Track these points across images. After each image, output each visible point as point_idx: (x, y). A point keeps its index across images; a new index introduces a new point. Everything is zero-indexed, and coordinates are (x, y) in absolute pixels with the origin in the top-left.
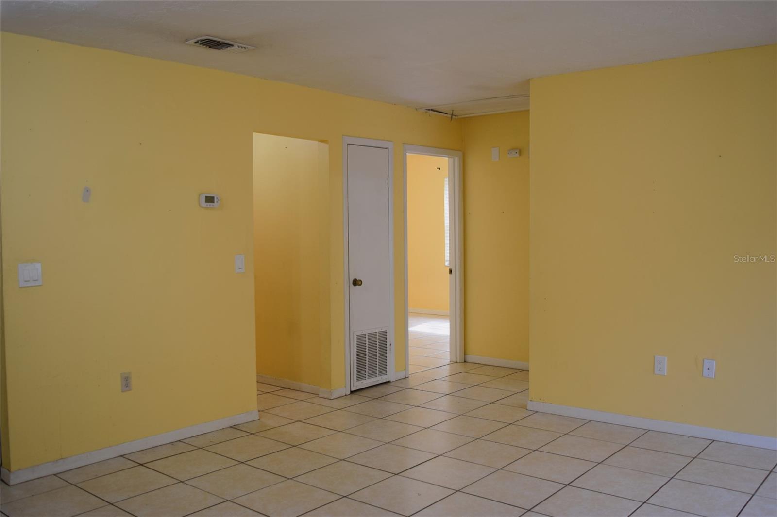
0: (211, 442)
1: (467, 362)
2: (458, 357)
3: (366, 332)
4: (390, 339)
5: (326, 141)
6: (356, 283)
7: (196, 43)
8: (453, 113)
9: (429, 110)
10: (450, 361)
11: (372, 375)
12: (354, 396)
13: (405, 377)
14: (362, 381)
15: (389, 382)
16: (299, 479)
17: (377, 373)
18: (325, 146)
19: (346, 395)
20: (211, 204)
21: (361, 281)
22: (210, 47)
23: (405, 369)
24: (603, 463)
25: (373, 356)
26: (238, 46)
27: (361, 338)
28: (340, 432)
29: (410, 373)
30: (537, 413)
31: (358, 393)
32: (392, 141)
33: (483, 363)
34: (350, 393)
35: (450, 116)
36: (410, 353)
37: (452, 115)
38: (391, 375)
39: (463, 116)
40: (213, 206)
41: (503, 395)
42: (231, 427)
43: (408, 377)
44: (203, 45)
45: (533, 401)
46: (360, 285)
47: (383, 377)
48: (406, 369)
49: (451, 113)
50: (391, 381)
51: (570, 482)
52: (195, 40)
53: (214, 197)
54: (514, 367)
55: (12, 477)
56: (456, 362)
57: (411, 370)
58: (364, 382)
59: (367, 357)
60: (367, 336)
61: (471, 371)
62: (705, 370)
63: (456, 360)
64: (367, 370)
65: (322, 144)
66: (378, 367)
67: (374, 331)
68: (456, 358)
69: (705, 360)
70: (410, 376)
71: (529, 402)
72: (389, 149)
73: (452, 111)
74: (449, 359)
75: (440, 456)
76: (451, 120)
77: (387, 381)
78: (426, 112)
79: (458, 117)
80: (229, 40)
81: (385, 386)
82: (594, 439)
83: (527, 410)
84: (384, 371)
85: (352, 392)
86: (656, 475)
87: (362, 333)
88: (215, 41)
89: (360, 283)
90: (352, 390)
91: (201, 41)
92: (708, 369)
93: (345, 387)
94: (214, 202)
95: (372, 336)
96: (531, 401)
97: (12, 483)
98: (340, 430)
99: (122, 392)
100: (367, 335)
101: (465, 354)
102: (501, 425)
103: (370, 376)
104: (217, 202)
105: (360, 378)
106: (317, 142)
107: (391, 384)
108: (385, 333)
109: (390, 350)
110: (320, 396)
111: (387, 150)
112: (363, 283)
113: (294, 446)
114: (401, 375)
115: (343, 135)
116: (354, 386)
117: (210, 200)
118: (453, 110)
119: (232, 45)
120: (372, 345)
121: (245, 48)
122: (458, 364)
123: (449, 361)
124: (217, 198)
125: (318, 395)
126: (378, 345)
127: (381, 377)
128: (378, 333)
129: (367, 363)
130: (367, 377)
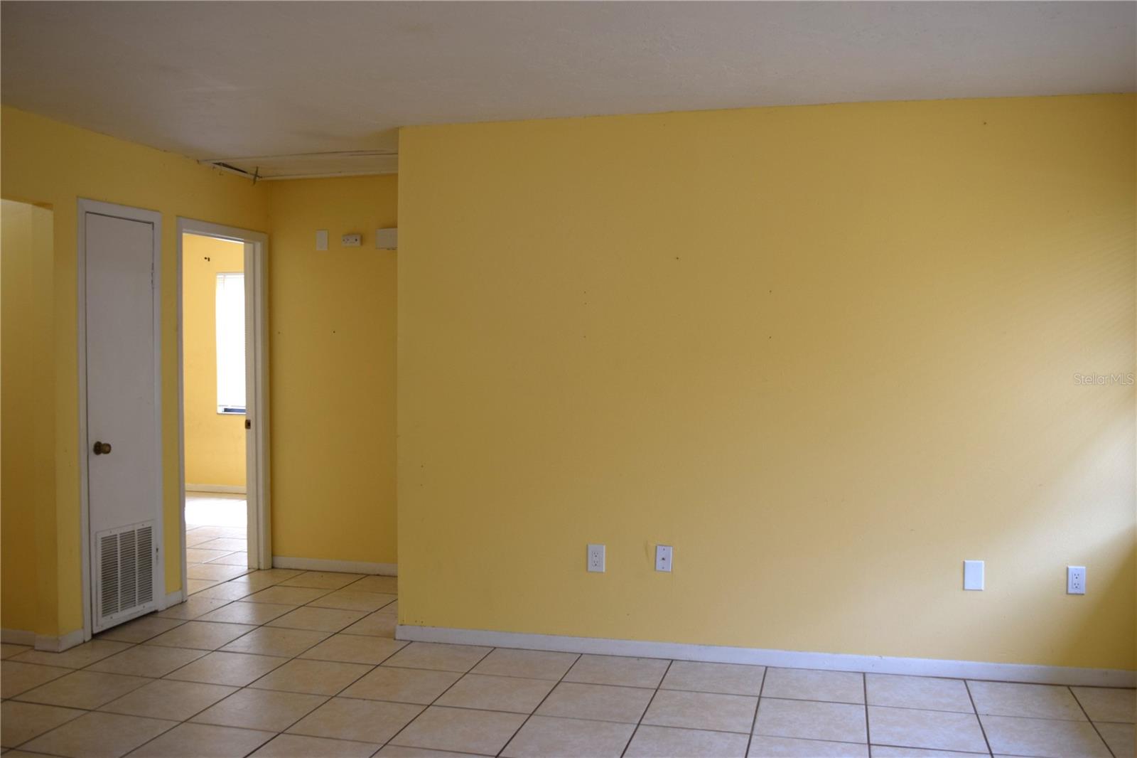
1: (277, 568)
2: (262, 561)
3: (118, 532)
4: (157, 540)
5: (49, 204)
6: (100, 449)
8: (257, 172)
9: (219, 164)
10: (249, 569)
11: (129, 603)
12: (99, 643)
13: (181, 601)
14: (113, 615)
15: (155, 613)
17: (137, 599)
18: (48, 214)
19: (84, 642)
21: (109, 445)
23: (181, 589)
24: (535, 713)
25: (128, 570)
27: (109, 542)
28: (90, 711)
29: (189, 594)
30: (413, 644)
31: (105, 637)
32: (158, 211)
33: (304, 568)
34: (91, 637)
35: (253, 177)
36: (188, 560)
37: (256, 175)
38: (160, 600)
39: (269, 179)
41: (350, 618)
43: (186, 601)
45: (405, 625)
46: (108, 452)
47: (145, 604)
48: (182, 586)
49: (254, 173)
50: (159, 610)
51: (498, 751)
54: (354, 571)
56: (259, 569)
57: (191, 587)
59: (119, 574)
60: (118, 539)
61: (287, 583)
62: (659, 563)
63: (259, 565)
64: (119, 597)
65: (41, 210)
66: (137, 589)
67: (130, 529)
68: (259, 563)
69: (658, 547)
70: (190, 599)
71: (398, 627)
72: (155, 226)
73: (255, 170)
74: (247, 564)
75: (281, 735)
76: (254, 183)
77: (153, 610)
78: (214, 168)
79: (263, 179)
81: (150, 619)
82: (510, 677)
83: (395, 639)
84: (147, 594)
85: (94, 636)
86: (616, 722)
87: (111, 534)
89: (107, 449)
90: (95, 632)
92: (663, 559)
93: (83, 628)
95: (127, 537)
96: (402, 625)
98: (92, 708)
100: (118, 536)
101: (273, 555)
102: (363, 670)
103: (124, 607)
105: (108, 609)
106: (30, 206)
107: (159, 615)
108: (146, 533)
109: (157, 559)
110: (36, 648)
111: (151, 225)
112: (112, 449)
113: (11, 749)
114: (175, 599)
115: (78, 197)
116: (97, 625)
118: (257, 168)
120: (128, 553)
122: (262, 573)
123: (247, 568)
125: (33, 646)
126: (137, 552)
127: (142, 606)
128: (136, 532)
129: (119, 584)
130: (119, 607)
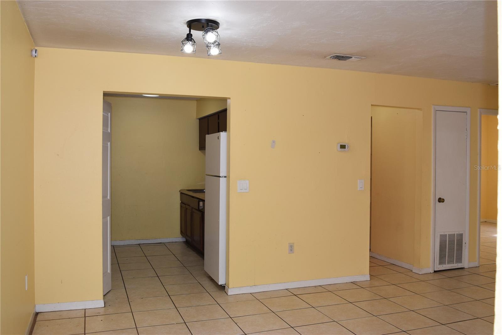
0: (337, 289)
3: (447, 233)
4: (466, 239)
5: (420, 109)
6: (441, 200)
7: (330, 58)
11: (451, 262)
12: (437, 276)
13: (476, 266)
14: (443, 265)
16: (380, 317)
18: (420, 112)
19: (431, 273)
20: (344, 149)
21: (444, 199)
22: (339, 60)
25: (451, 249)
26: (355, 57)
27: (443, 237)
31: (439, 273)
32: (469, 107)
34: (433, 272)
38: (465, 263)
40: (345, 150)
42: (351, 282)
43: (479, 267)
44: (335, 59)
46: (443, 202)
47: (459, 264)
50: (465, 268)
52: (330, 56)
53: (345, 145)
55: (229, 290)
58: (444, 266)
59: (447, 249)
60: (447, 236)
64: (447, 259)
65: (418, 111)
66: (455, 257)
67: (453, 233)
70: (481, 266)
72: (468, 113)
77: (462, 267)
80: (348, 55)
81: (460, 270)
84: (459, 260)
85: (435, 272)
87: (444, 234)
88: (341, 56)
90: (435, 270)
91: (333, 56)
93: (430, 267)
94: (345, 148)
95: (452, 236)
97: (229, 294)
99: (289, 253)
103: (449, 263)
104: (347, 148)
105: (441, 262)
107: (465, 270)
108: (461, 235)
109: (465, 247)
110: (413, 271)
111: (466, 113)
112: (445, 201)
113: (385, 298)
114: (473, 265)
116: (436, 267)
117: (343, 147)
119: (351, 57)
120: (451, 242)
121: (359, 58)
124: (347, 146)
125: (412, 271)
126: (455, 243)
127: (457, 264)
128: (456, 235)
129: (447, 253)
130: (446, 263)
